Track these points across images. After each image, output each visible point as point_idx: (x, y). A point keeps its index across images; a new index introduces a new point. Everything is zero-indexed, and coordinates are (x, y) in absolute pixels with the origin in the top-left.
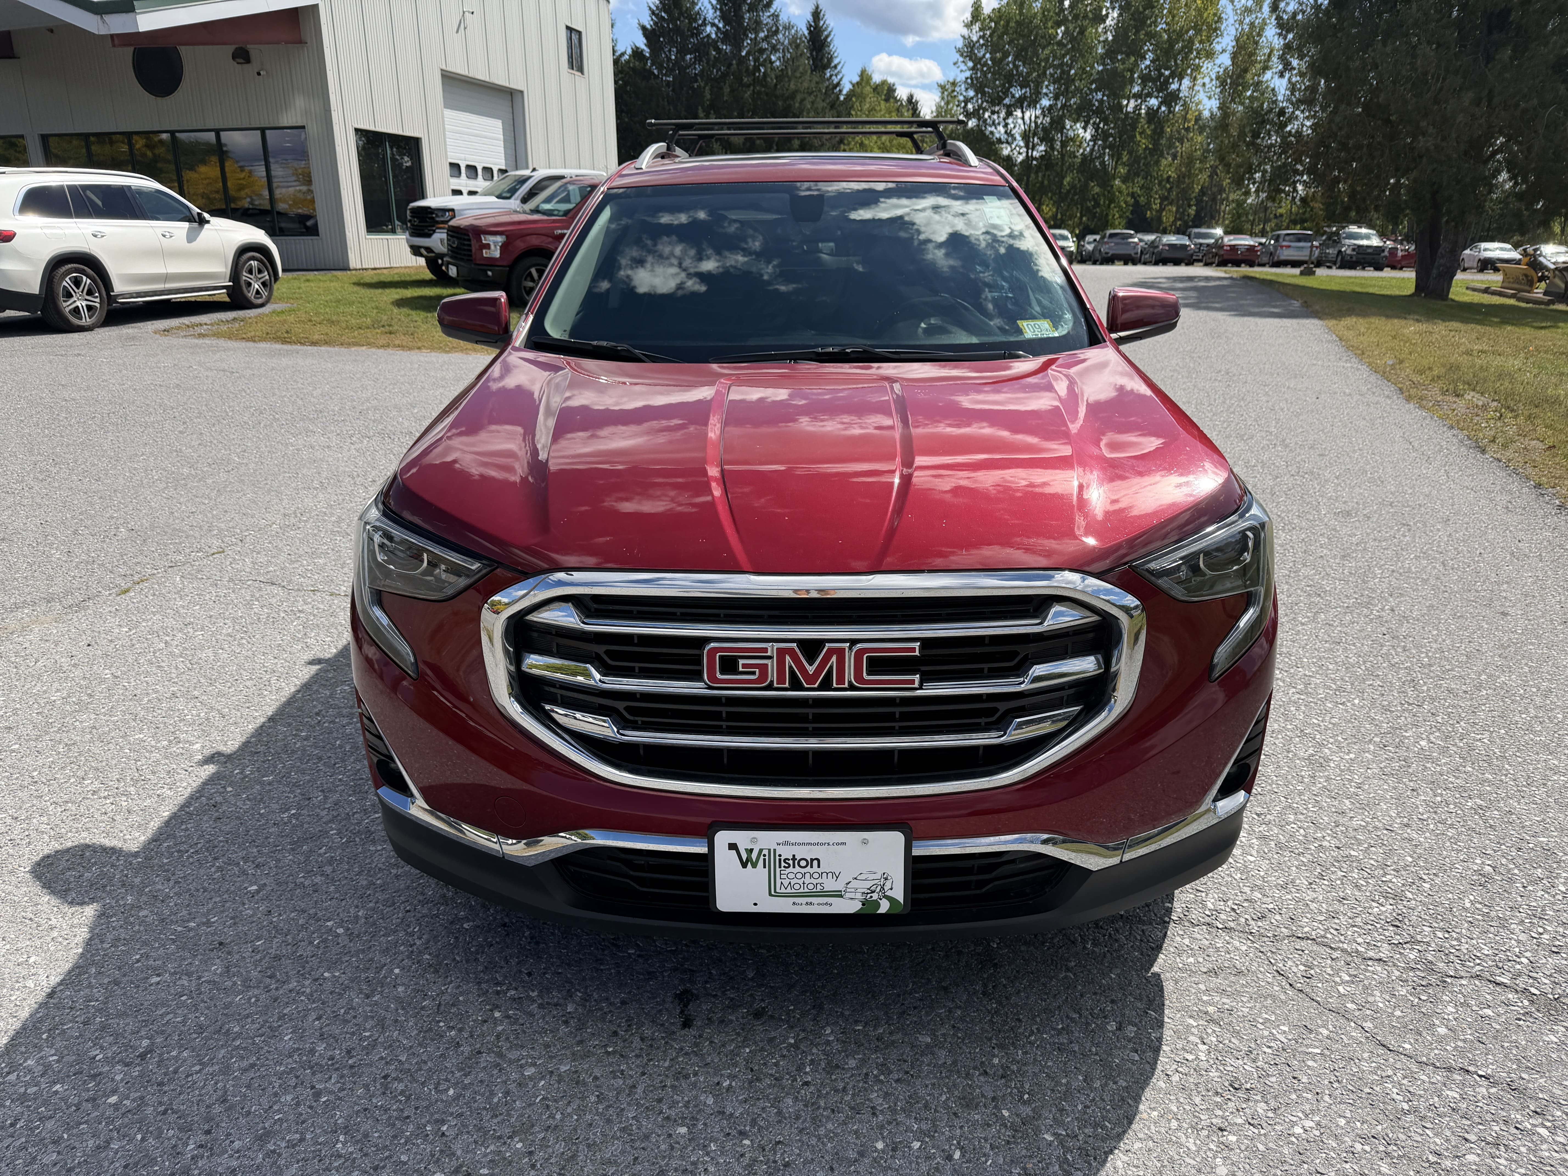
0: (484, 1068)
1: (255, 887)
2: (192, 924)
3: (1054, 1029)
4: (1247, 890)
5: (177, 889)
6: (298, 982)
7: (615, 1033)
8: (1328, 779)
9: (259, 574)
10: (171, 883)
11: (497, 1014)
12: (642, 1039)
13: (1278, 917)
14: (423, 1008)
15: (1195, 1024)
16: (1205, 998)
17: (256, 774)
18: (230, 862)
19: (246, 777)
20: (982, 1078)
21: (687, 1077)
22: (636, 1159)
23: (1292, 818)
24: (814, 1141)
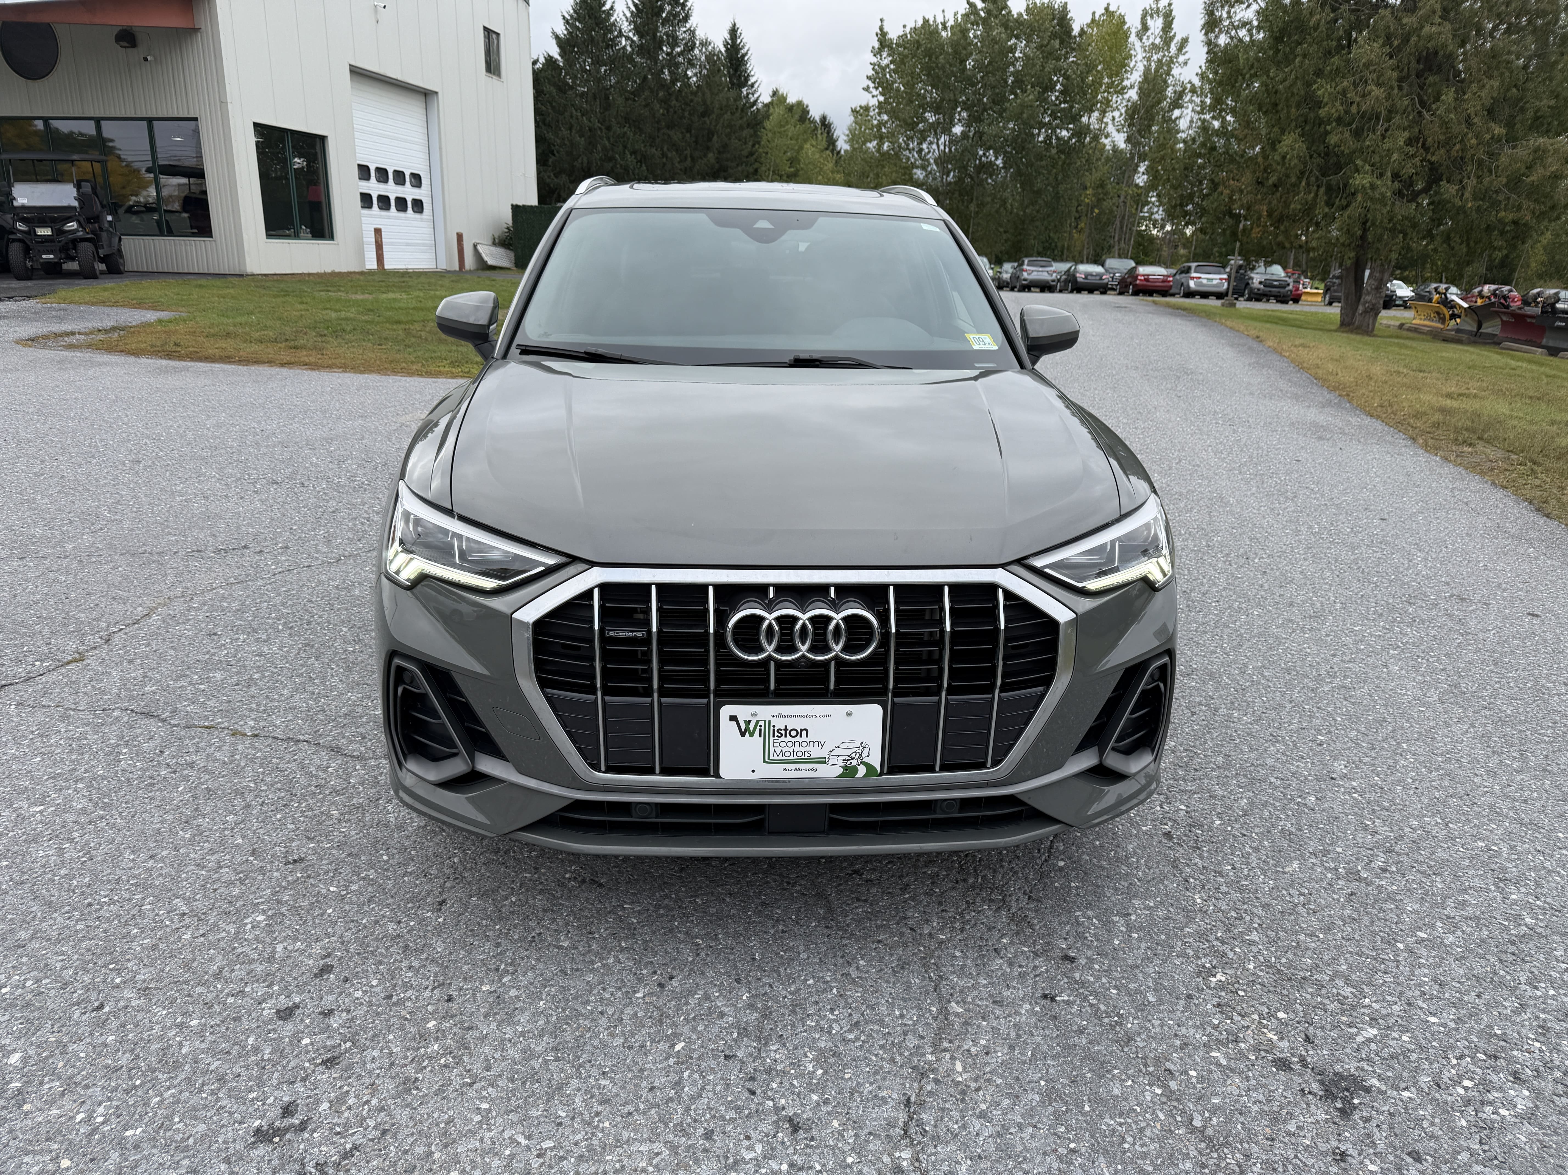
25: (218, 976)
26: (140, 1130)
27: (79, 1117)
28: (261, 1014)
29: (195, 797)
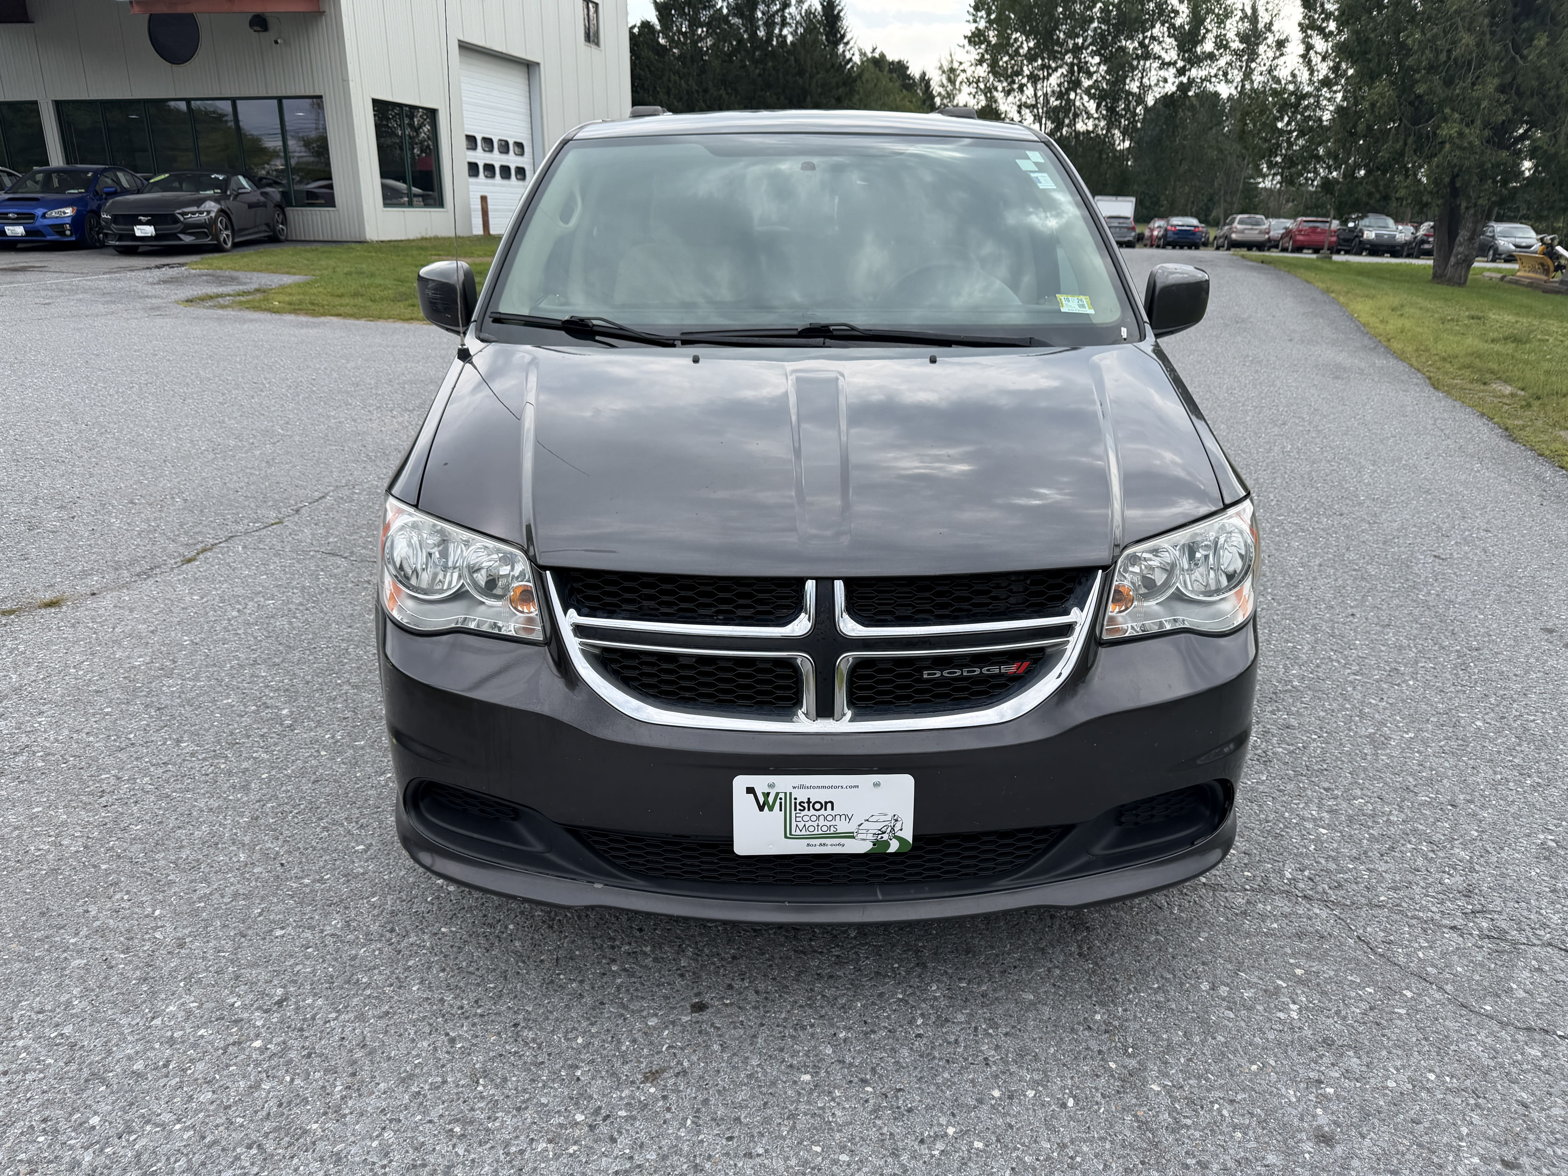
0: (609, 1018)
1: (362, 847)
2: (306, 881)
3: (1151, 988)
4: (1323, 861)
5: (286, 848)
6: (417, 936)
7: (730, 987)
8: (1390, 756)
9: (321, 545)
10: (280, 843)
11: (614, 968)
12: (757, 992)
13: (1355, 887)
14: (542, 961)
15: (1284, 985)
16: (1292, 961)
17: (348, 739)
18: (334, 823)
19: (337, 741)
20: (1086, 1033)
21: (803, 1028)
22: (766, 1104)
23: (1359, 792)
24: (933, 1088)
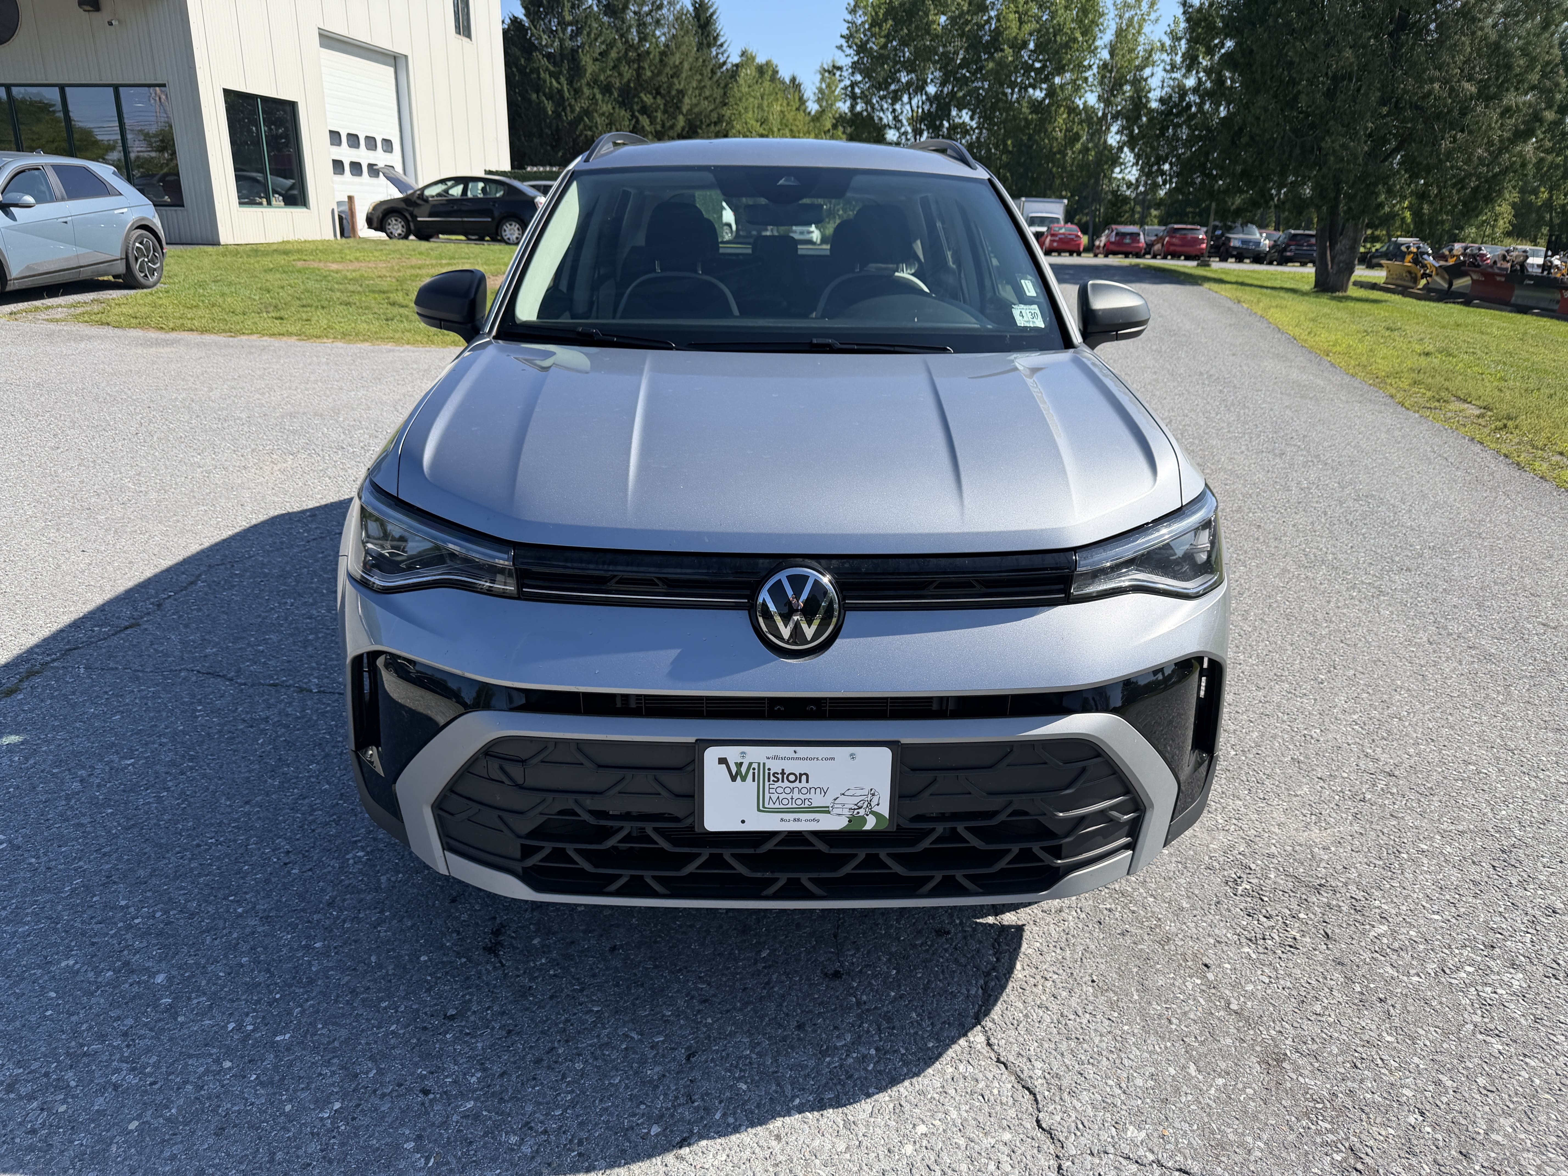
9: (195, 660)
25: (331, 904)
26: (287, 1036)
27: (231, 1026)
28: (379, 937)
29: (275, 748)
